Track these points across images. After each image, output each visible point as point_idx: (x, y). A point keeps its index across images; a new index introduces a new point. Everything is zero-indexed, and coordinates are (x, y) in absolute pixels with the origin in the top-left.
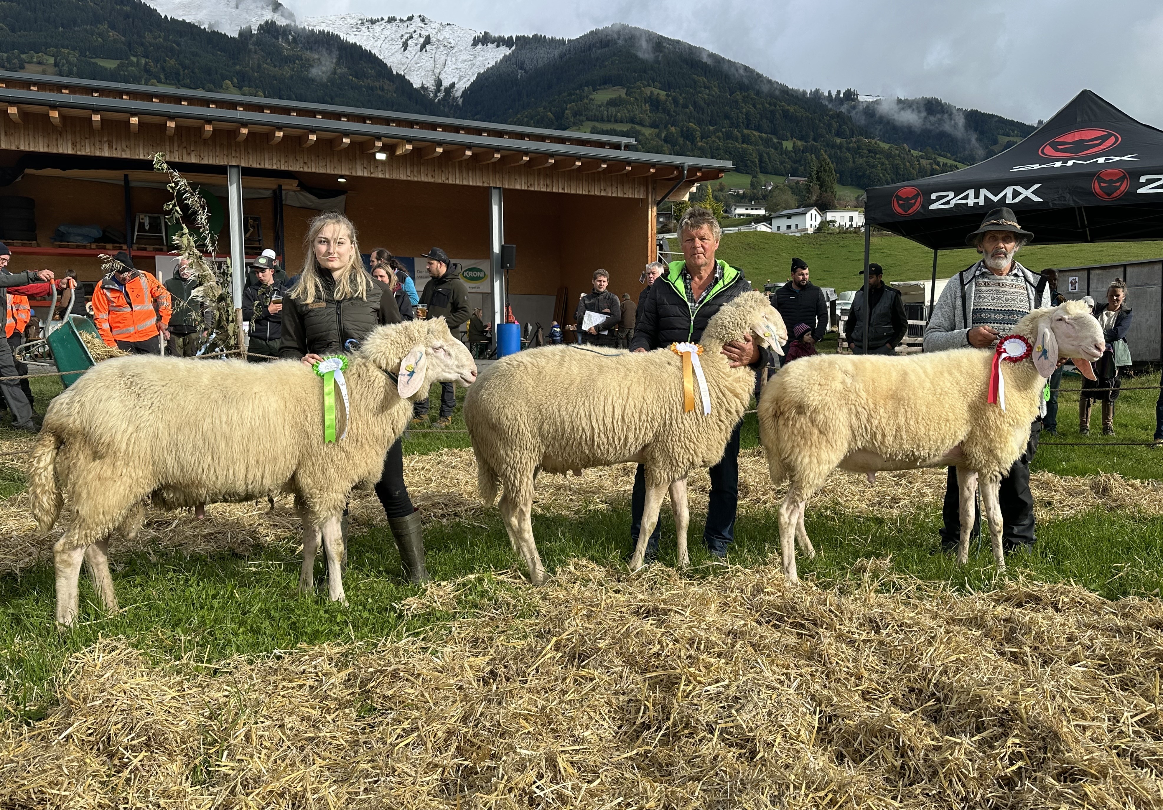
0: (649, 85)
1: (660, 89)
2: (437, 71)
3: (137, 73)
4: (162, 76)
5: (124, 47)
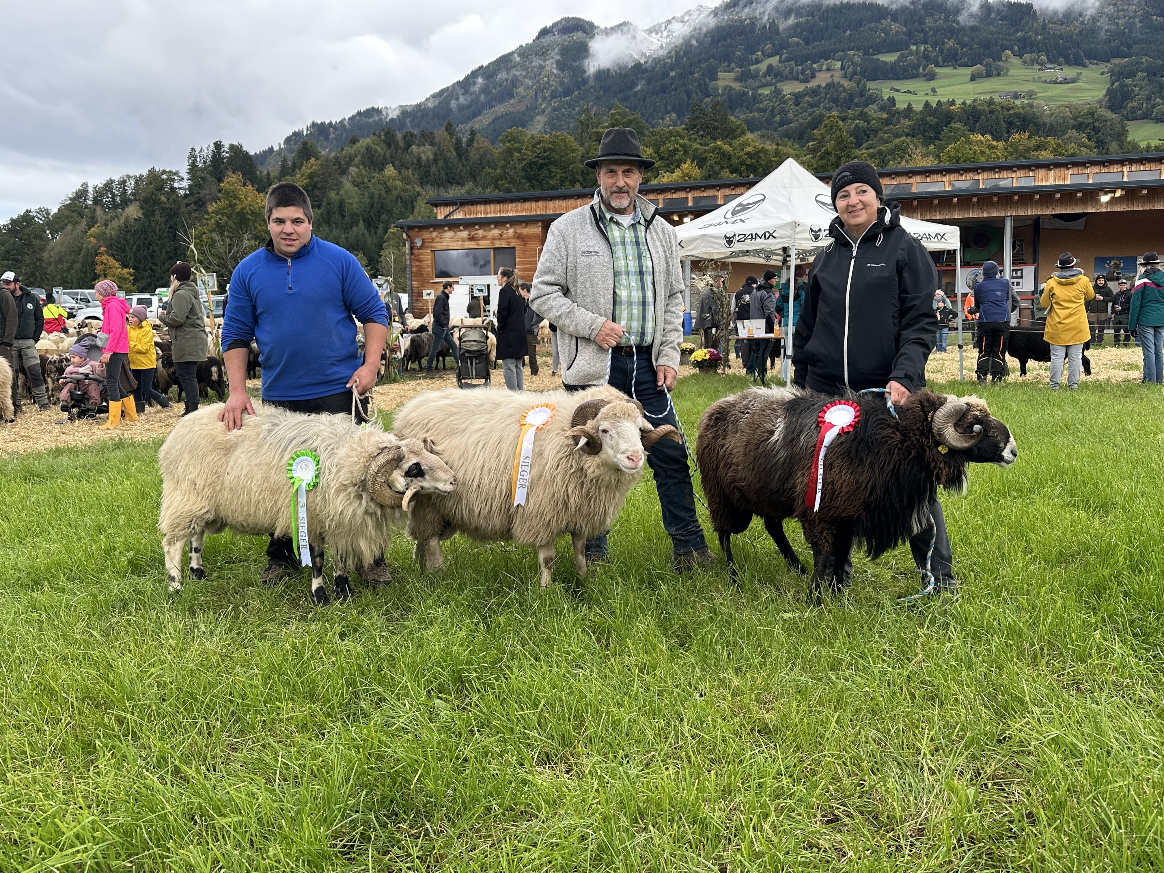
3: (915, 61)
4: (940, 59)
5: (904, 37)
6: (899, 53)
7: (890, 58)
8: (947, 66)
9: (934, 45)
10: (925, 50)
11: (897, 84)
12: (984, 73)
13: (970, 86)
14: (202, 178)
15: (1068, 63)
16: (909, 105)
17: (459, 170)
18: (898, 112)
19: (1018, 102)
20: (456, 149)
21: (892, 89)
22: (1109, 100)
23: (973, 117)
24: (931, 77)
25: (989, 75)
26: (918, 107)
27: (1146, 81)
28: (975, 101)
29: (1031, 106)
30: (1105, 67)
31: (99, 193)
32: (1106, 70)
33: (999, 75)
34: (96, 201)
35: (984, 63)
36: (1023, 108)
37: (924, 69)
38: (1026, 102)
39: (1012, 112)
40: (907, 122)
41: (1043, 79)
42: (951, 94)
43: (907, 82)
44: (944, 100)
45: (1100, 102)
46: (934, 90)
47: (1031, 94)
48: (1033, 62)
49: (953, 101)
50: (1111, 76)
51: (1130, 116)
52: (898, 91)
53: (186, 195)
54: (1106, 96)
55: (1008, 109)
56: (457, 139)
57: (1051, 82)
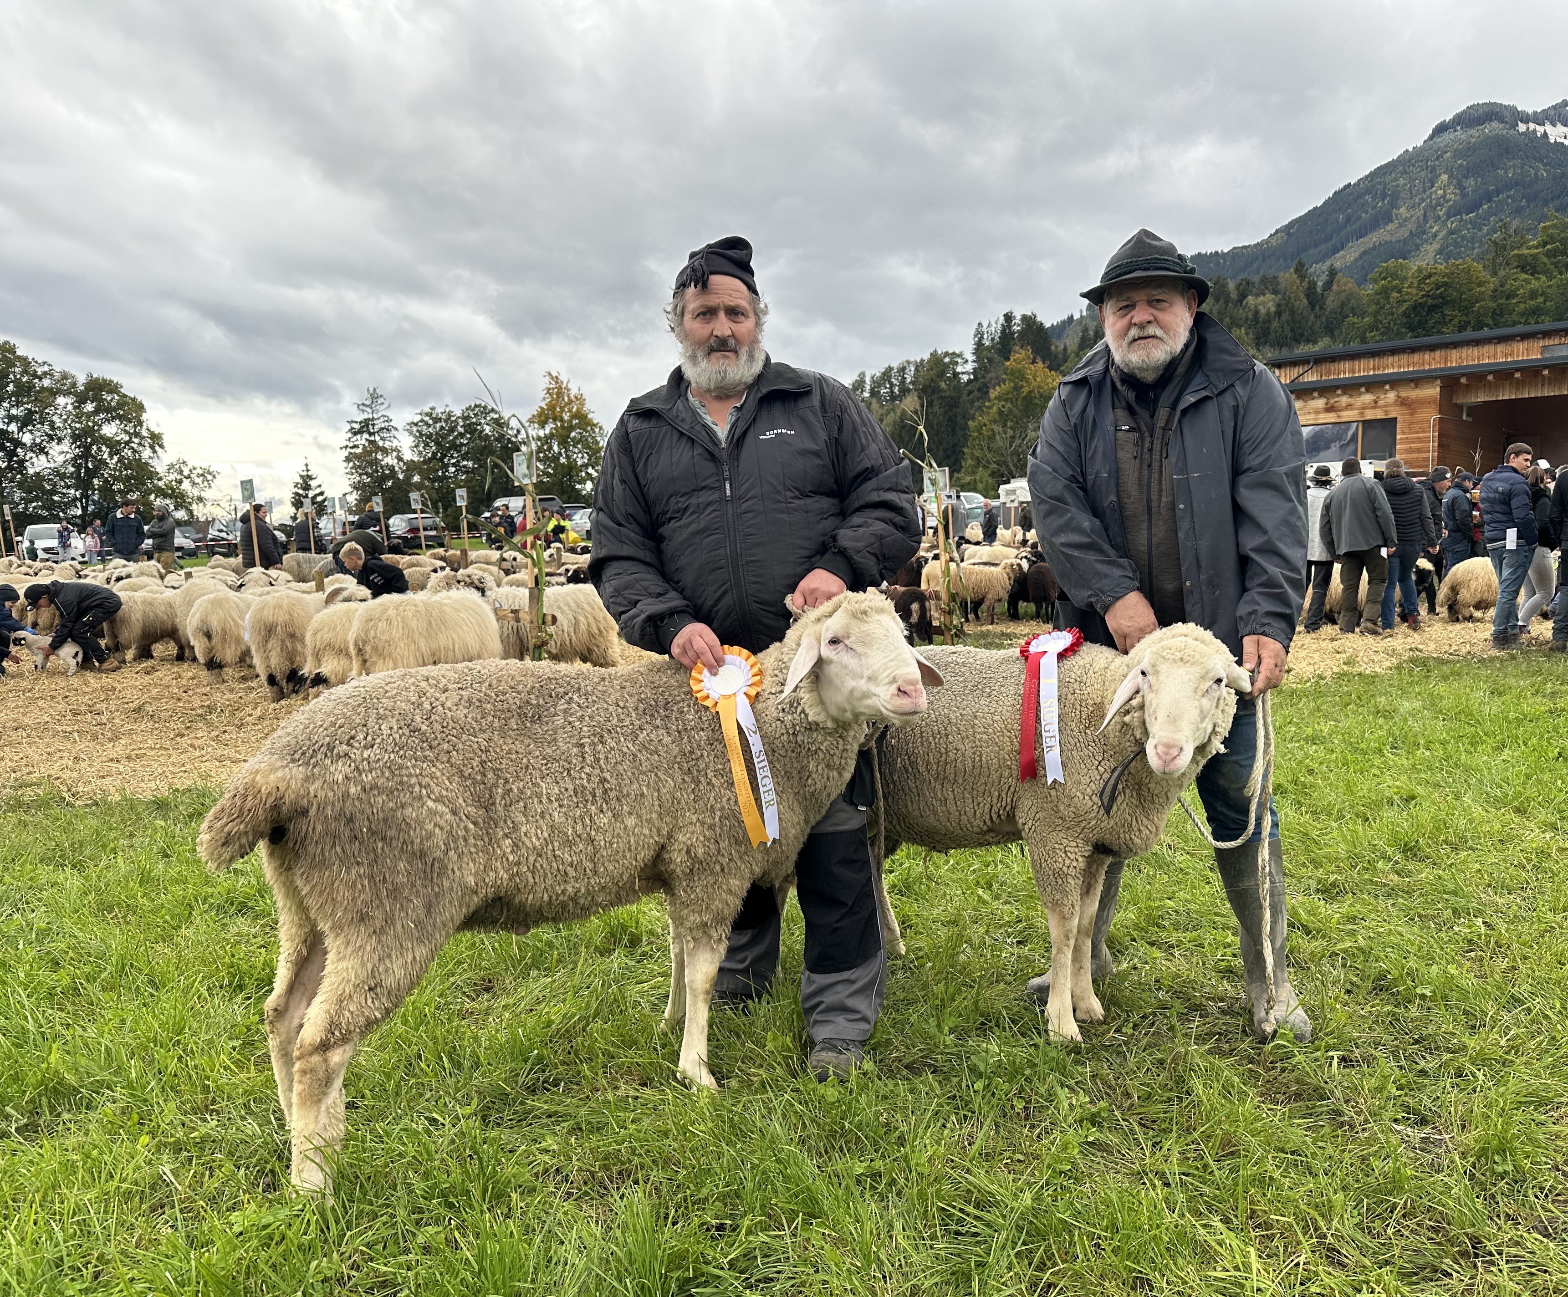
14: (988, 359)
17: (1310, 323)
20: (1308, 296)
31: (877, 384)
34: (873, 393)
53: (970, 381)
56: (1309, 282)
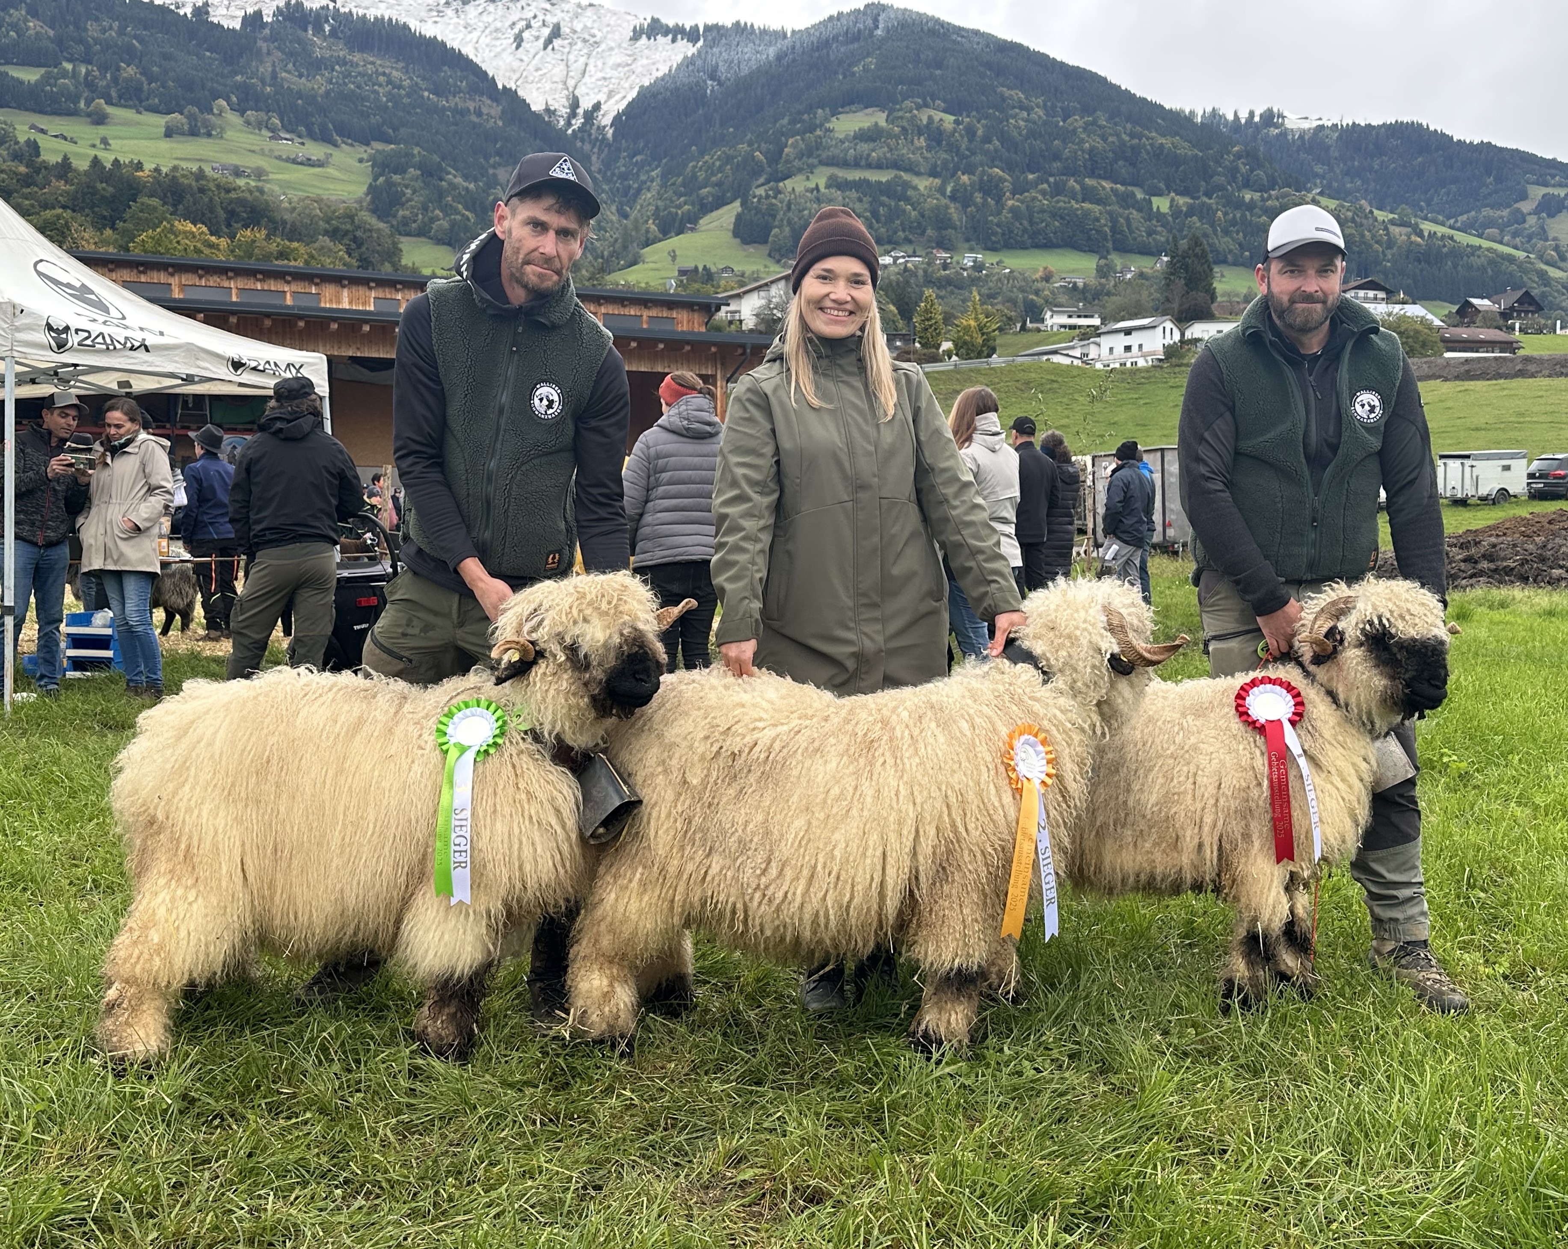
0: (927, 106)
1: (945, 111)
2: (571, 83)
3: (72, 88)
4: (114, 94)
5: (51, 46)
6: (42, 70)
7: (30, 76)
8: (125, 106)
9: (104, 68)
10: (88, 73)
11: (42, 121)
12: (186, 127)
13: (164, 145)
15: (312, 136)
16: (66, 158)
18: (45, 166)
19: (241, 182)
21: (33, 127)
22: (372, 202)
23: (173, 193)
24: (100, 119)
25: (194, 133)
26: (82, 165)
27: (419, 184)
28: (175, 168)
29: (261, 191)
30: (363, 151)
32: (365, 156)
33: (209, 135)
35: (186, 111)
36: (251, 192)
37: (88, 103)
38: (253, 184)
39: (233, 195)
40: (62, 185)
41: (277, 153)
42: (134, 153)
43: (57, 120)
44: (124, 159)
45: (360, 201)
46: (105, 141)
47: (259, 174)
48: (259, 125)
49: (140, 163)
50: (373, 166)
51: (401, 228)
52: (43, 131)
54: (367, 194)
55: (228, 191)
57: (287, 160)
